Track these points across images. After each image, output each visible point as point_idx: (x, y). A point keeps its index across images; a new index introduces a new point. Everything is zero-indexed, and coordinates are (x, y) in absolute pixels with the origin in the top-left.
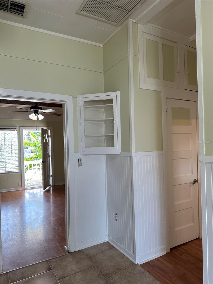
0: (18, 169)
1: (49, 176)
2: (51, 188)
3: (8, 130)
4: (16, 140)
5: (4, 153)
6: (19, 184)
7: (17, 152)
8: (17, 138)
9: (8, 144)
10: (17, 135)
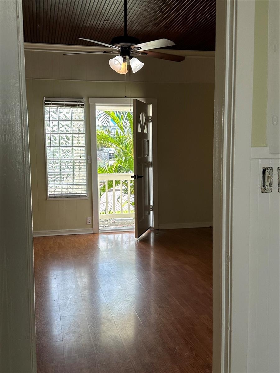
0: (86, 189)
1: (148, 209)
2: (152, 235)
3: (66, 105)
4: (81, 127)
5: (58, 155)
6: (88, 221)
7: (83, 152)
8: (83, 123)
9: (66, 136)
10: (82, 117)
